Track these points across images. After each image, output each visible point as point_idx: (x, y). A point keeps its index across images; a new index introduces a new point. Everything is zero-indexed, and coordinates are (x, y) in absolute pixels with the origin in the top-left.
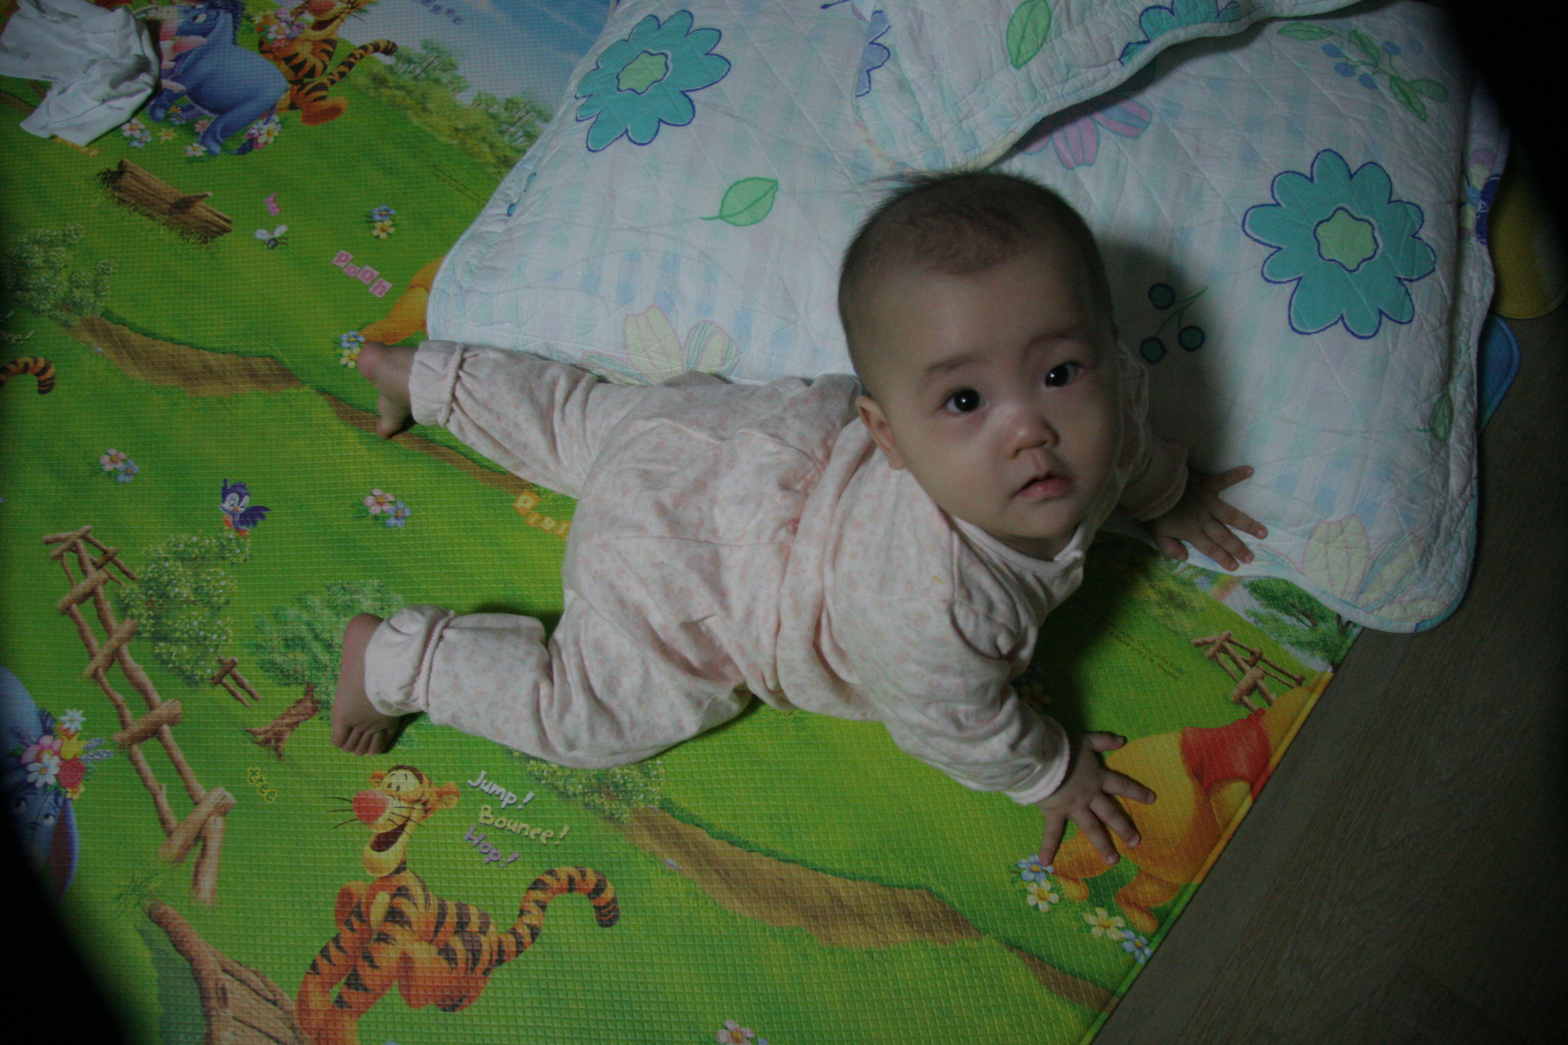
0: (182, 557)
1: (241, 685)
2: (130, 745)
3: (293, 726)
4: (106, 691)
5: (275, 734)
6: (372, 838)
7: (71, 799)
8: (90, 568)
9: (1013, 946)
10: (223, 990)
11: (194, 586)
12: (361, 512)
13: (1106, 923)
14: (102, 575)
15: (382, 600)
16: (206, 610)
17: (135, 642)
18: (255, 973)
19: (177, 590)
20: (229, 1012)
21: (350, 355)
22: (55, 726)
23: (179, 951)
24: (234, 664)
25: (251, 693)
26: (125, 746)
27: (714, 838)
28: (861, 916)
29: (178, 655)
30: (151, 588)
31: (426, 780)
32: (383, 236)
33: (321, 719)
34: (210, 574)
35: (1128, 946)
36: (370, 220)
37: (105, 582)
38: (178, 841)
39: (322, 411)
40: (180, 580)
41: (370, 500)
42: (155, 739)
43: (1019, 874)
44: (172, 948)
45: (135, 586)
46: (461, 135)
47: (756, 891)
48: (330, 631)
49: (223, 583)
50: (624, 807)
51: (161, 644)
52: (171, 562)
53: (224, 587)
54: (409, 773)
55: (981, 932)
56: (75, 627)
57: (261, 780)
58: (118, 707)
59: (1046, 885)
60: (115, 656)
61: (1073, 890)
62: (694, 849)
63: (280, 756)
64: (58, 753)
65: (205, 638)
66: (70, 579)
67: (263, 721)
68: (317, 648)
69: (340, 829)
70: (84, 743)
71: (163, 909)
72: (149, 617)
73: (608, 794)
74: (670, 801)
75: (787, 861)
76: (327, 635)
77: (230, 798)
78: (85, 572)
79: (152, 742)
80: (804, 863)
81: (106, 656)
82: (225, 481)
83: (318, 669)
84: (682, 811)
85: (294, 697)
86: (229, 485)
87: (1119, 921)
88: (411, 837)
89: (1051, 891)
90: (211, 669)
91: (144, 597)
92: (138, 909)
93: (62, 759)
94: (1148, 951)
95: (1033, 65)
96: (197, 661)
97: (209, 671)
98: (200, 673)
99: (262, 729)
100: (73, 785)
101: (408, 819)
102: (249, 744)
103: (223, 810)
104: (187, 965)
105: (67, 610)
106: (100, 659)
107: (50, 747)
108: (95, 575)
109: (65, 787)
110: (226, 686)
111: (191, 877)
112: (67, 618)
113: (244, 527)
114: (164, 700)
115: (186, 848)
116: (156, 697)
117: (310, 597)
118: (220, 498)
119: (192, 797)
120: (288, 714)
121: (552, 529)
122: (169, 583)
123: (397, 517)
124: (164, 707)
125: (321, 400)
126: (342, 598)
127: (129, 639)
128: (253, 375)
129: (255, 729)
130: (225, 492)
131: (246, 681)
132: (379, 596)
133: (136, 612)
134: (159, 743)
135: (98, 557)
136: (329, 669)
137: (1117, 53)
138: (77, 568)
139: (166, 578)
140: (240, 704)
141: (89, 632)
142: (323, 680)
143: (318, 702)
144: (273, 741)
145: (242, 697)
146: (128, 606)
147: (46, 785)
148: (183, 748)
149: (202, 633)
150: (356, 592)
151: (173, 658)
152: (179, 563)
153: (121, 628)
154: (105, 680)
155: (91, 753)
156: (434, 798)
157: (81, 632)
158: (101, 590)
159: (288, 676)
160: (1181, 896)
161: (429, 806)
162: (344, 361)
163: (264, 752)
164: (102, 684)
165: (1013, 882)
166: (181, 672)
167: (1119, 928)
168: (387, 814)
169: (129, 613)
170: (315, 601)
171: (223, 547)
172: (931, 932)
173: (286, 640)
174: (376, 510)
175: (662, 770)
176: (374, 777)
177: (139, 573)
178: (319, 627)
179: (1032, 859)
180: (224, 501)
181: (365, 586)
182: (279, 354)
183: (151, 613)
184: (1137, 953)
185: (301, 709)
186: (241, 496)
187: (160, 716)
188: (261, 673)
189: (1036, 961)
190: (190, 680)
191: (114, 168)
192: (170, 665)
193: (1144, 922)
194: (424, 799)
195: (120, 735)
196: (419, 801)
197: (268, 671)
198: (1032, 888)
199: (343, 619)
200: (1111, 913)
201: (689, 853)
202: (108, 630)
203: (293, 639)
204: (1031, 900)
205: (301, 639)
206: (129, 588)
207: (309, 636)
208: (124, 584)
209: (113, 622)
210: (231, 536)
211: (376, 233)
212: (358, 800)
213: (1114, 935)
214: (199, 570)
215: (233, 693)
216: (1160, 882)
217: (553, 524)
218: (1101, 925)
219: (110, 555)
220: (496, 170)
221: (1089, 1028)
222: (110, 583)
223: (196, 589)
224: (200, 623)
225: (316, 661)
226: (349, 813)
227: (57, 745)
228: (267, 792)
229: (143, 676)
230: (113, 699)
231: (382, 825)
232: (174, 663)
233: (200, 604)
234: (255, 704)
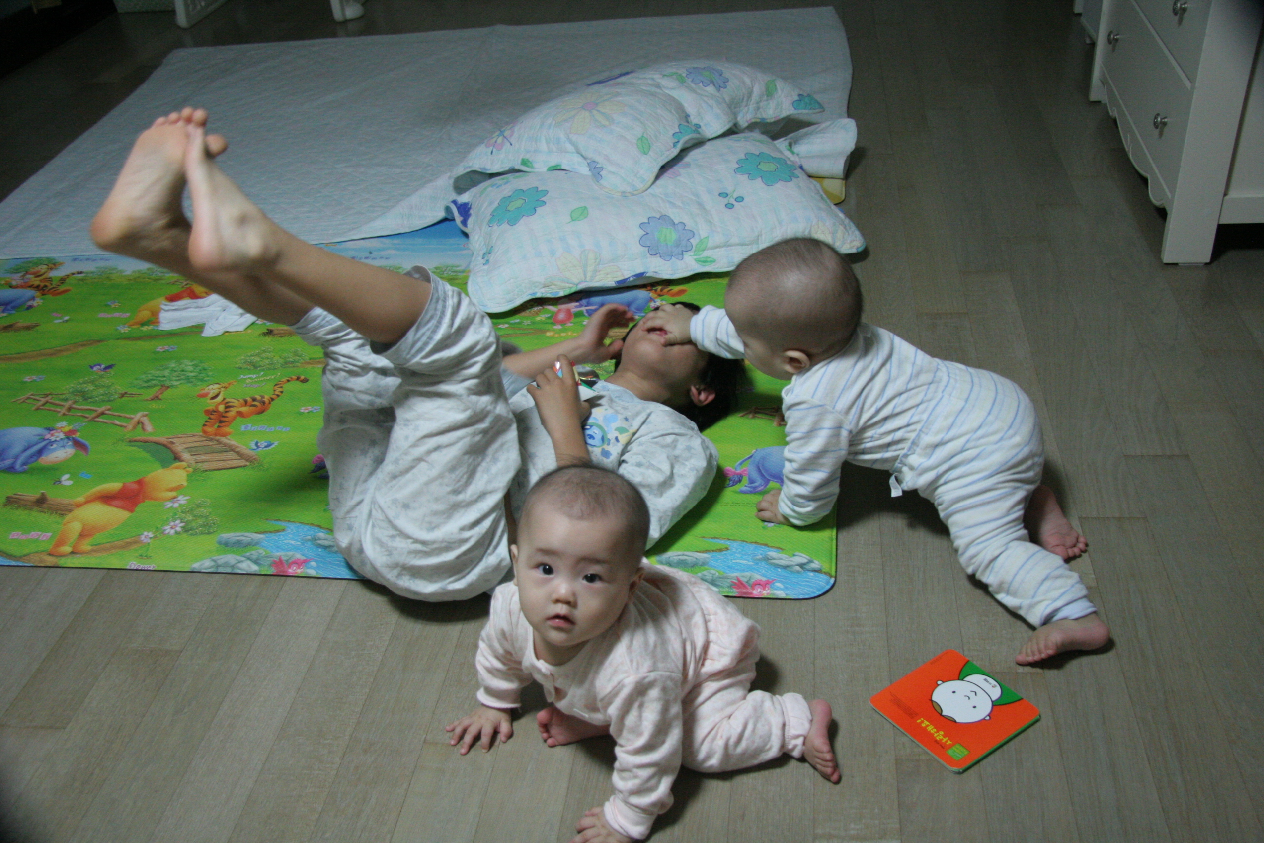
95: (651, 153)
137: (672, 146)
191: (266, 331)
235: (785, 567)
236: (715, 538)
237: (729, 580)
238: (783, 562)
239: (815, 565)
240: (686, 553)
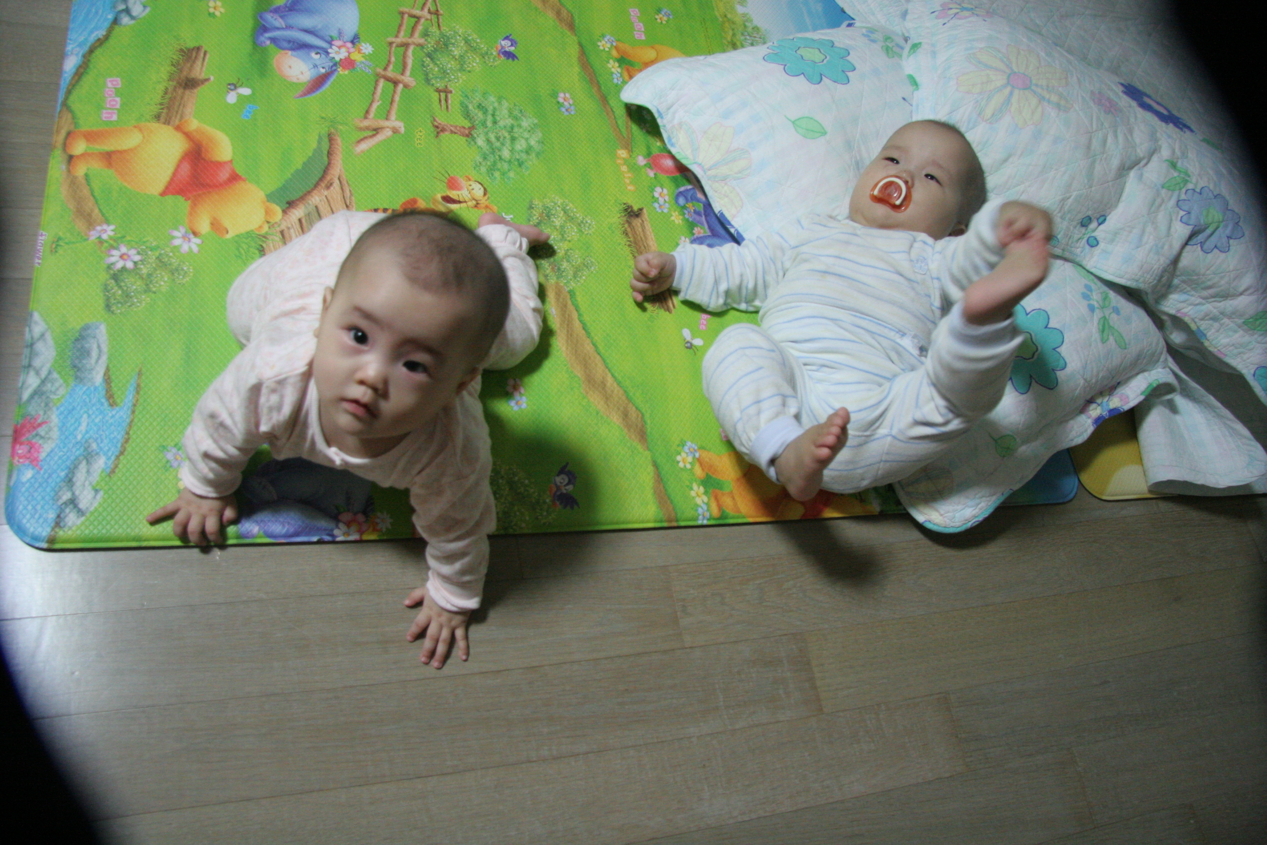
0: (467, 42)
1: (446, 101)
2: (380, 77)
3: (452, 132)
4: (390, 53)
5: (443, 128)
6: (444, 194)
7: (339, 72)
8: (426, 10)
9: (655, 465)
10: (331, 184)
11: (462, 54)
12: (554, 95)
13: (700, 494)
14: (429, 16)
15: (532, 129)
16: (458, 66)
17: (418, 49)
18: (350, 191)
19: (453, 49)
20: (326, 193)
21: (604, 45)
22: (357, 44)
23: (328, 157)
24: (451, 92)
25: (447, 107)
26: (379, 76)
27: (579, 319)
28: (607, 399)
29: (431, 69)
30: (443, 38)
31: (486, 197)
32: (659, 21)
33: (467, 141)
34: (472, 57)
35: (700, 511)
36: (659, 11)
37: (427, 20)
38: (366, 123)
39: (574, 51)
40: (458, 47)
41: (562, 95)
42: (393, 85)
43: (683, 446)
44: (326, 153)
45: (438, 32)
46: (725, 19)
47: (576, 351)
48: (501, 119)
49: (474, 64)
50: (555, 278)
51: (428, 59)
52: (461, 39)
53: (473, 66)
54: (482, 189)
55: (648, 449)
56: (399, 21)
57: (421, 136)
58: (389, 62)
59: (690, 459)
60: (406, 45)
61: (698, 471)
62: (567, 316)
63: (437, 136)
64: (349, 53)
65: (448, 74)
66: (414, 6)
67: (442, 119)
68: (490, 119)
69: (435, 180)
70: (363, 60)
71: (338, 138)
72: (433, 46)
73: (553, 268)
74: (574, 294)
75: (599, 354)
76: (498, 119)
77: (403, 130)
78: (422, 9)
79: (391, 85)
80: (604, 360)
81: (402, 42)
82: (511, 35)
83: (483, 125)
84: (576, 300)
85: (464, 125)
86: (511, 38)
87: (705, 499)
88: (461, 208)
89: (690, 463)
90: (440, 85)
91: (438, 39)
92: (327, 129)
93: (349, 56)
94: (705, 522)
96: (437, 78)
97: (439, 85)
98: (434, 82)
99: (439, 122)
100: (344, 68)
101: (465, 202)
102: (429, 121)
103: (395, 131)
104: (326, 163)
105: (402, 14)
106: (399, 40)
107: (348, 48)
108: (425, 12)
109: (340, 65)
110: (440, 95)
111: (359, 139)
112: (399, 17)
113: (502, 56)
114: (410, 76)
115: (368, 128)
116: (408, 73)
117: (505, 101)
118: (503, 38)
119: (387, 116)
120: (456, 127)
121: (623, 171)
122: (453, 44)
123: (567, 110)
124: (407, 78)
125: (577, 47)
126: (516, 113)
127: (417, 46)
128: (558, 14)
129: (437, 119)
130: (507, 38)
131: (450, 102)
132: (533, 126)
133: (429, 40)
134: (393, 87)
135: (433, 9)
136: (487, 129)
138: (421, 5)
139: (453, 41)
140: (439, 106)
141: (404, 28)
142: (481, 131)
143: (471, 135)
144: (440, 129)
145: (443, 105)
146: (428, 35)
147: (334, 58)
148: (401, 98)
149: (449, 71)
150: (525, 117)
151: (428, 68)
152: (463, 42)
153: (417, 38)
154: (393, 49)
155: (362, 65)
156: (483, 206)
157: (400, 26)
158: (422, 21)
159: (468, 116)
160: (738, 517)
161: (478, 206)
162: (599, 44)
163: (432, 129)
164: (391, 49)
165: (678, 446)
166: (427, 75)
167: (703, 501)
168: (459, 193)
169: (426, 38)
170: (505, 104)
171: (487, 53)
172: (629, 430)
173: (480, 104)
174: (561, 100)
175: (582, 281)
176: (467, 177)
177: (445, 30)
178: (497, 113)
179: (693, 446)
180: (503, 40)
181: (530, 118)
182: (576, 17)
183: (435, 46)
184: (701, 517)
185: (462, 130)
186: (512, 45)
187: (403, 80)
188: (459, 105)
189: (659, 479)
190: (428, 80)
192: (425, 69)
193: (715, 511)
194: (479, 202)
195: (380, 70)
196: (476, 200)
197: (463, 107)
198: (684, 455)
199: (510, 120)
200: (706, 493)
201: (563, 315)
202: (412, 34)
203: (483, 107)
204: (679, 458)
205: (487, 110)
206: (434, 30)
207: (490, 112)
208: (434, 28)
209: (417, 34)
210: (494, 53)
211: (657, 17)
212: (452, 178)
213: (699, 501)
214: (469, 51)
215: (440, 101)
216: (735, 504)
217: (626, 170)
218: (697, 493)
219: (439, 13)
220: (726, 43)
221: (655, 521)
222: (429, 22)
223: (462, 56)
224: (451, 68)
225: (485, 122)
226: (444, 178)
227: (352, 50)
228: (419, 141)
229: (410, 62)
230: (390, 57)
231: (453, 194)
232: (427, 69)
233: (457, 62)
234: (445, 111)
235: (69, 481)
236: (138, 388)
237: (41, 413)
238: (80, 476)
239: (71, 518)
240: (104, 358)
